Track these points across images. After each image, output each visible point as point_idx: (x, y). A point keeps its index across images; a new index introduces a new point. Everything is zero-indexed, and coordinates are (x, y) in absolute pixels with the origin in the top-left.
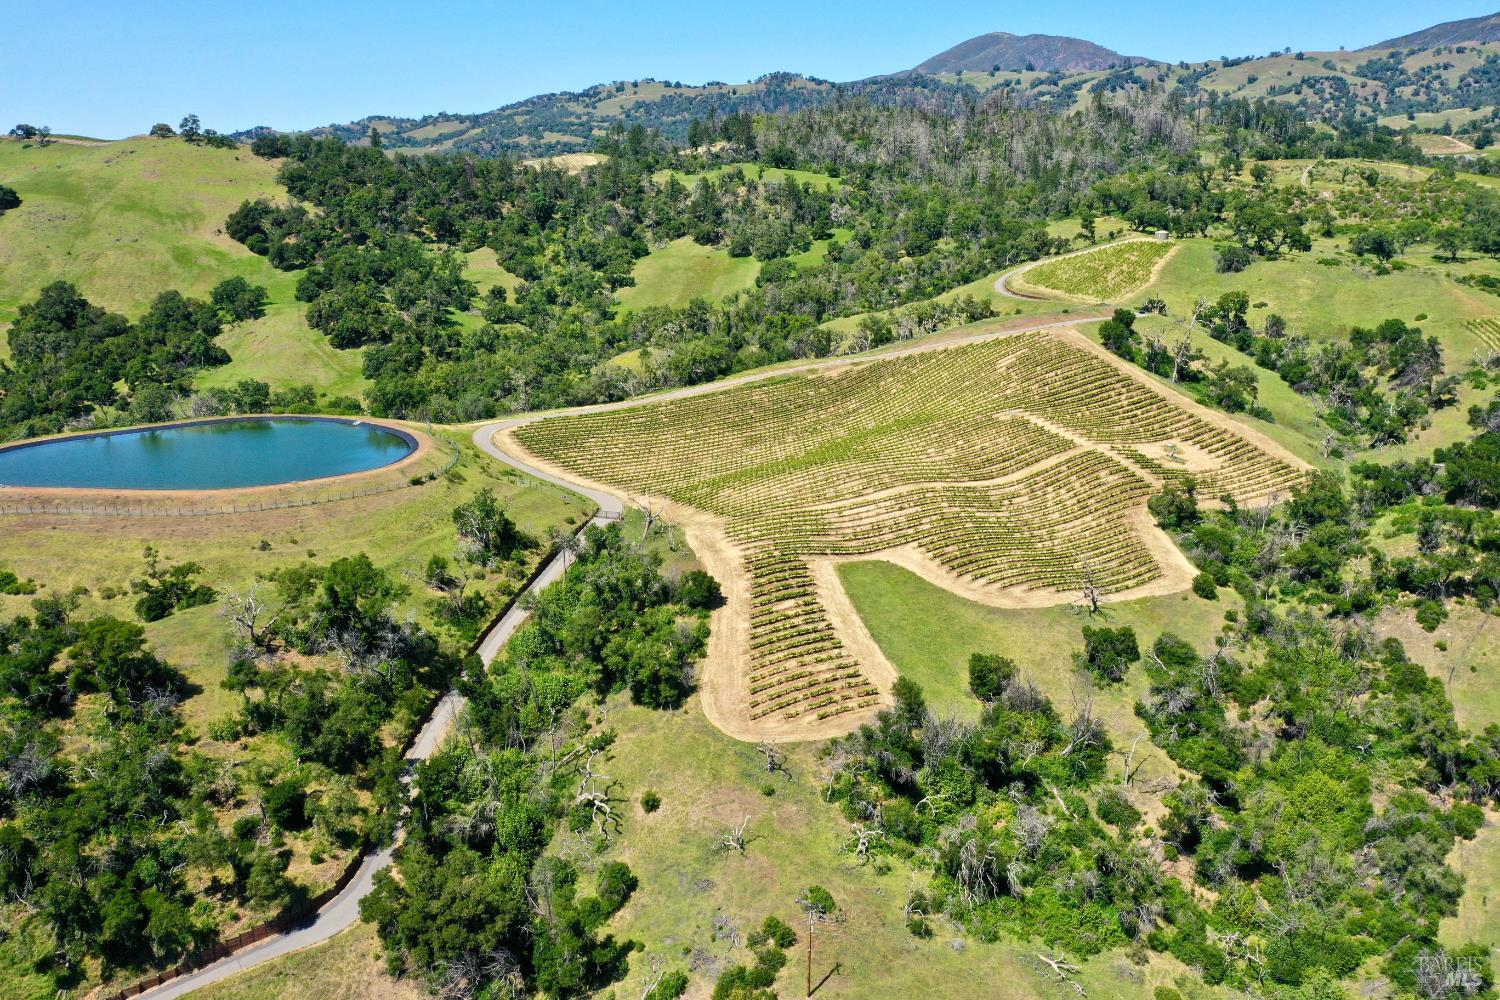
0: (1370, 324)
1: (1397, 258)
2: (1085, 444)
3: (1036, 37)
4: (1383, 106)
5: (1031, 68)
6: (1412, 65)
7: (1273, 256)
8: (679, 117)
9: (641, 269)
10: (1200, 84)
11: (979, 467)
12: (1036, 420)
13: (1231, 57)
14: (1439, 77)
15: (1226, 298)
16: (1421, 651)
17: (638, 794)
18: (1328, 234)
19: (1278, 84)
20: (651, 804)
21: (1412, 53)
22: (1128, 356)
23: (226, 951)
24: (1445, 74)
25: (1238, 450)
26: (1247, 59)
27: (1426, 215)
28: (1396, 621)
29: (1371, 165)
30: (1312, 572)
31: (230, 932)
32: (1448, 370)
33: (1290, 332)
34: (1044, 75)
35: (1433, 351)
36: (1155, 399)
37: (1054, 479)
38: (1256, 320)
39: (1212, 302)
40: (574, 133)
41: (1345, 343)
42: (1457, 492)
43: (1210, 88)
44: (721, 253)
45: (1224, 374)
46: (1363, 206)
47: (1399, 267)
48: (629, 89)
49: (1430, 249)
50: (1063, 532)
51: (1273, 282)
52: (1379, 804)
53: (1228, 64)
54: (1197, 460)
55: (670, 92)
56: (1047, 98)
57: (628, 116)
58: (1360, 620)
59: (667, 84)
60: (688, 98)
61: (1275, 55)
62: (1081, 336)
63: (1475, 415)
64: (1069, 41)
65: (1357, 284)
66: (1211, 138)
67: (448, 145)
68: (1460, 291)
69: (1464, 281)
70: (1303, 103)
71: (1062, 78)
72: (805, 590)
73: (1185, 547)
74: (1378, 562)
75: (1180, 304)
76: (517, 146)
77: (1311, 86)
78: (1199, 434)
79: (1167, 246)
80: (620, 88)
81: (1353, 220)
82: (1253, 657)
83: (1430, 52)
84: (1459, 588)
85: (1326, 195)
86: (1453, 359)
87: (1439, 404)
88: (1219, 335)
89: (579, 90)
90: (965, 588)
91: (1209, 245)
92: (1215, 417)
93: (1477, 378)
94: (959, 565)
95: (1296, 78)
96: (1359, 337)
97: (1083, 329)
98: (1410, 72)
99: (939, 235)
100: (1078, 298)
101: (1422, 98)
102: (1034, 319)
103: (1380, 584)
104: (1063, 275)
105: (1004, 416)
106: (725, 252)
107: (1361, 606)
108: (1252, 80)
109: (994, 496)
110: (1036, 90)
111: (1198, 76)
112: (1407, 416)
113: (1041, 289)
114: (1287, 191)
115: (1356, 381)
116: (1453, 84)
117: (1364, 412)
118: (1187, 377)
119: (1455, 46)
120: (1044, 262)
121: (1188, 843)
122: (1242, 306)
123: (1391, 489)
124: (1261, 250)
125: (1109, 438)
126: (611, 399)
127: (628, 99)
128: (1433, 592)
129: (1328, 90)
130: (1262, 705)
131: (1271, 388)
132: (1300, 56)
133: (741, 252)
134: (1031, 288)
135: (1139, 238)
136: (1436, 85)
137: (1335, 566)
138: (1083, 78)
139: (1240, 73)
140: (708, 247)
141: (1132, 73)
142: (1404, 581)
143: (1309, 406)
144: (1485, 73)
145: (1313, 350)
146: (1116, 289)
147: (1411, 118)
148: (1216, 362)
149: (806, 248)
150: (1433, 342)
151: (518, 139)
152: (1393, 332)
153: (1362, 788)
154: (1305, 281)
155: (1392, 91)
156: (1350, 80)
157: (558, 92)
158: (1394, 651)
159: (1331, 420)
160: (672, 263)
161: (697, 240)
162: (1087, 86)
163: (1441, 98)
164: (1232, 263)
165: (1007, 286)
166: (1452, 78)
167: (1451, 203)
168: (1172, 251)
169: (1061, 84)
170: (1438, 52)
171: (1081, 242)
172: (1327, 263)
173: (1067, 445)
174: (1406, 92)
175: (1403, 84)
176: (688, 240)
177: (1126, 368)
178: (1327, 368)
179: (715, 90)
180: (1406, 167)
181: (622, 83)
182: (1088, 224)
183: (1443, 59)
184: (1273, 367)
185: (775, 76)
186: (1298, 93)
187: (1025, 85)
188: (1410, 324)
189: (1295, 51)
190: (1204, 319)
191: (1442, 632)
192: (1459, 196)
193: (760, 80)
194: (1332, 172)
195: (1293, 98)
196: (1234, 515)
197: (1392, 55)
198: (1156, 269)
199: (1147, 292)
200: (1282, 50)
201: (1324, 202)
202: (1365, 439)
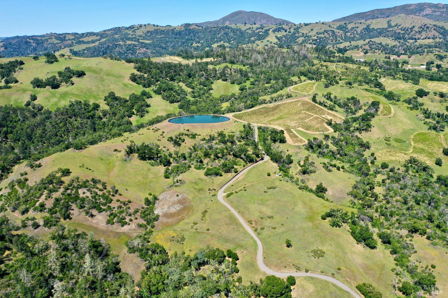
0: (350, 97)
1: (352, 85)
2: (315, 116)
3: (252, 12)
4: (344, 38)
5: (255, 24)
6: (350, 26)
7: (333, 85)
8: (161, 36)
9: (213, 86)
10: (299, 30)
11: (302, 119)
12: (307, 113)
13: (306, 23)
14: (356, 30)
15: (328, 93)
16: (359, 136)
17: (286, 150)
18: (340, 80)
19: (319, 31)
20: (288, 151)
21: (349, 23)
22: (316, 102)
23: (258, 161)
24: (357, 29)
25: (334, 116)
26: (310, 24)
27: (356, 76)
28: (357, 133)
29: (345, 64)
30: (347, 129)
31: (258, 160)
32: (361, 104)
33: (338, 98)
34: (259, 26)
35: (359, 101)
36: (322, 109)
37: (312, 120)
38: (332, 96)
39: (325, 93)
40: (135, 41)
41: (346, 100)
42: (363, 120)
43: (302, 32)
44: (228, 83)
45: (330, 105)
46: (346, 74)
47: (353, 87)
48: (143, 27)
49: (357, 84)
50: (316, 126)
51: (334, 90)
52: (356, 150)
53: (306, 25)
54: (329, 118)
55: (156, 28)
56: (261, 33)
57: (146, 35)
58: (353, 134)
59: (154, 25)
60: (162, 30)
61: (316, 23)
62: (309, 100)
63: (365, 111)
64: (261, 14)
65: (347, 90)
66: (314, 55)
67: (97, 43)
68: (362, 91)
69: (363, 89)
70: (325, 37)
71: (264, 27)
72: (292, 132)
73: (331, 127)
74: (354, 127)
75: (320, 94)
76: (120, 45)
77: (327, 33)
78: (329, 114)
79: (315, 83)
80: (141, 26)
81: (344, 77)
82: (342, 138)
83: (354, 23)
84: (363, 130)
85: (339, 72)
86: (362, 103)
87: (360, 109)
88: (327, 99)
89: (128, 26)
90: (308, 132)
91: (321, 83)
92: (330, 111)
93: (365, 105)
94: (307, 129)
95: (323, 30)
96: (348, 99)
97: (309, 99)
98: (349, 28)
99: (271, 80)
100: (303, 93)
101: (352, 36)
102: (300, 97)
103: (355, 129)
104: (299, 88)
105: (303, 112)
106: (229, 83)
107: (353, 132)
108: (312, 30)
109: (306, 122)
110: (258, 31)
111: (298, 28)
112: (356, 111)
113: (296, 91)
114: (332, 71)
115: (348, 106)
116: (359, 32)
117: (350, 110)
118: (325, 106)
119: (359, 22)
120: (294, 86)
121: (339, 153)
122: (330, 94)
123: (355, 120)
124: (331, 84)
125: (318, 114)
126: (240, 111)
127: (143, 29)
128: (361, 130)
129: (331, 34)
130: (343, 142)
131: (337, 108)
132: (323, 23)
133: (233, 83)
134: (294, 91)
135: (310, 81)
136: (355, 32)
137: (349, 128)
138: (269, 27)
139: (309, 27)
140: (225, 82)
141: (282, 27)
142: (357, 129)
143: (342, 110)
144: (366, 29)
145: (341, 101)
146: (309, 91)
147: (350, 43)
148: (329, 104)
149: (245, 82)
150: (359, 100)
151: (119, 43)
152: (353, 98)
153: (354, 149)
154: (338, 89)
155: (345, 34)
156: (336, 30)
157: (121, 26)
158: (357, 136)
159: (345, 112)
160: (219, 85)
161: (222, 80)
162: (271, 30)
163: (357, 36)
164: (327, 86)
165: (290, 90)
166: (359, 30)
167: (360, 74)
168: (316, 84)
169: (264, 29)
170: (355, 23)
171: (299, 82)
172: (342, 86)
173: (313, 116)
174: (348, 34)
175: (347, 32)
176: (220, 80)
177: (317, 105)
178: (344, 104)
179: (169, 27)
180: (352, 65)
181: (141, 25)
182: (299, 78)
183: (357, 25)
184: (336, 104)
185: (186, 24)
186: (324, 34)
187: (254, 29)
188: (355, 97)
189: (322, 22)
190: (325, 97)
191: (362, 134)
192: (362, 72)
193: (182, 25)
194: (339, 66)
195: (322, 36)
196: (336, 124)
197: (345, 24)
198: (314, 87)
199: (314, 92)
200: (318, 22)
201: (339, 73)
202: (350, 114)
